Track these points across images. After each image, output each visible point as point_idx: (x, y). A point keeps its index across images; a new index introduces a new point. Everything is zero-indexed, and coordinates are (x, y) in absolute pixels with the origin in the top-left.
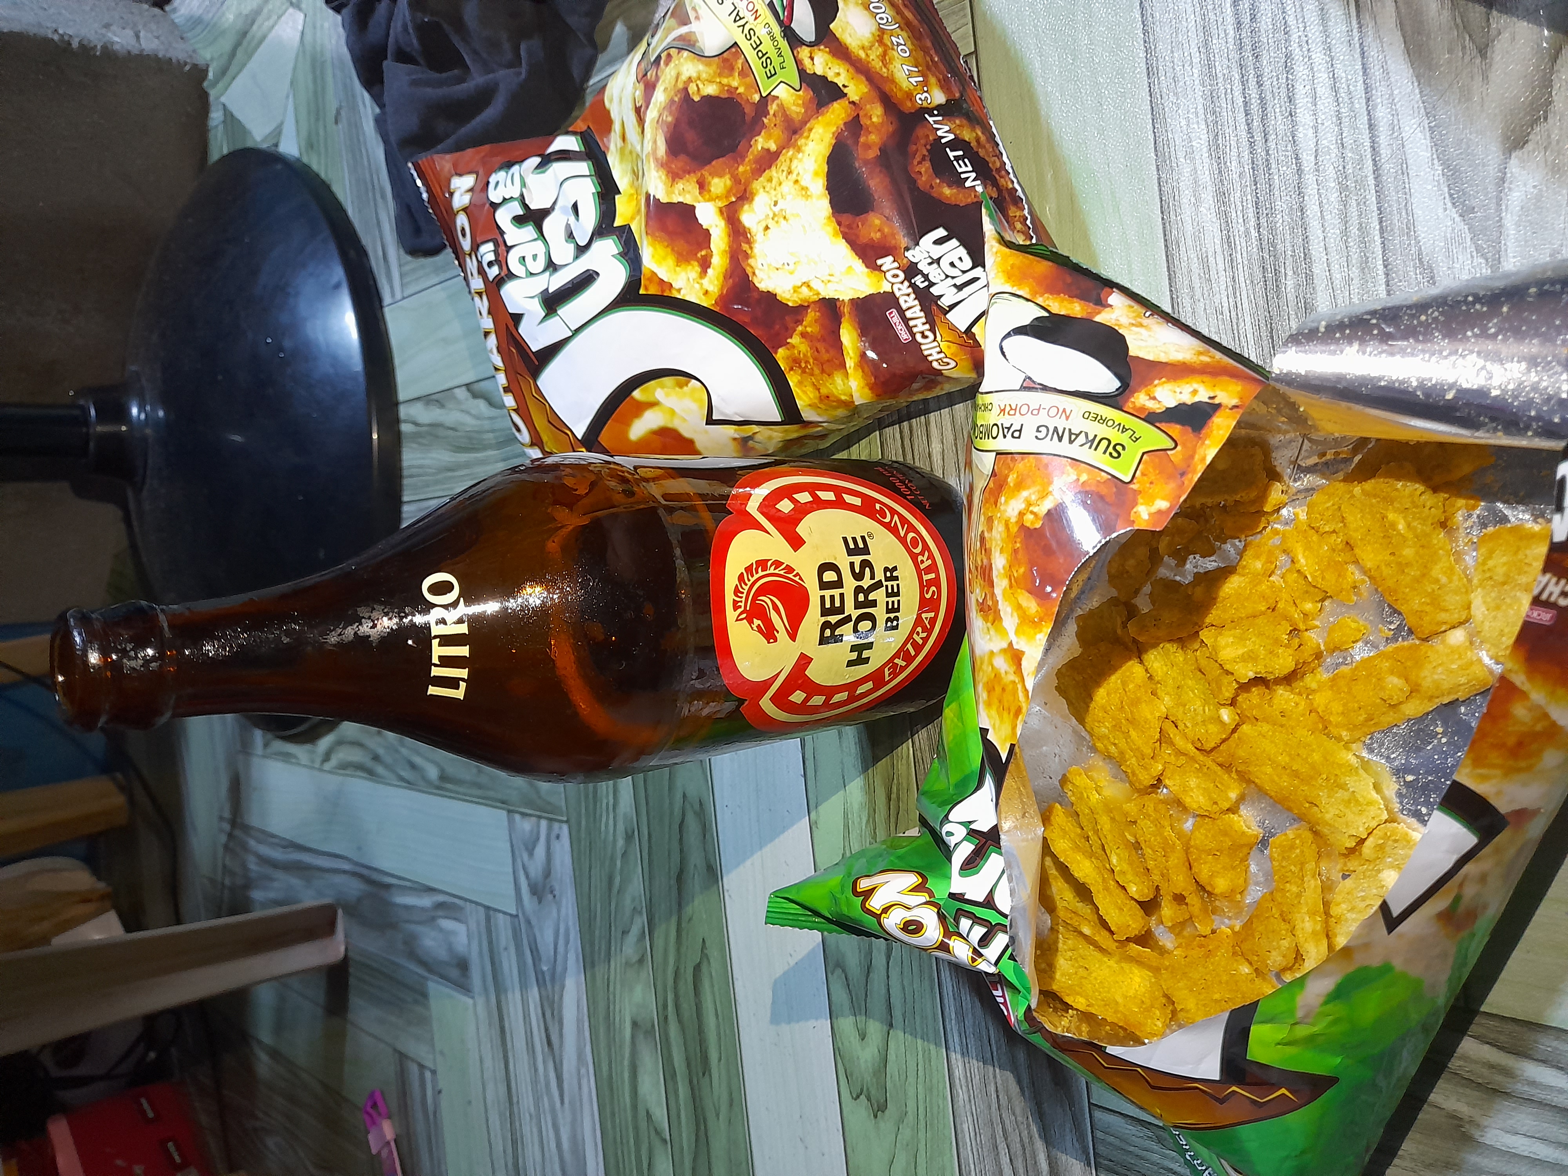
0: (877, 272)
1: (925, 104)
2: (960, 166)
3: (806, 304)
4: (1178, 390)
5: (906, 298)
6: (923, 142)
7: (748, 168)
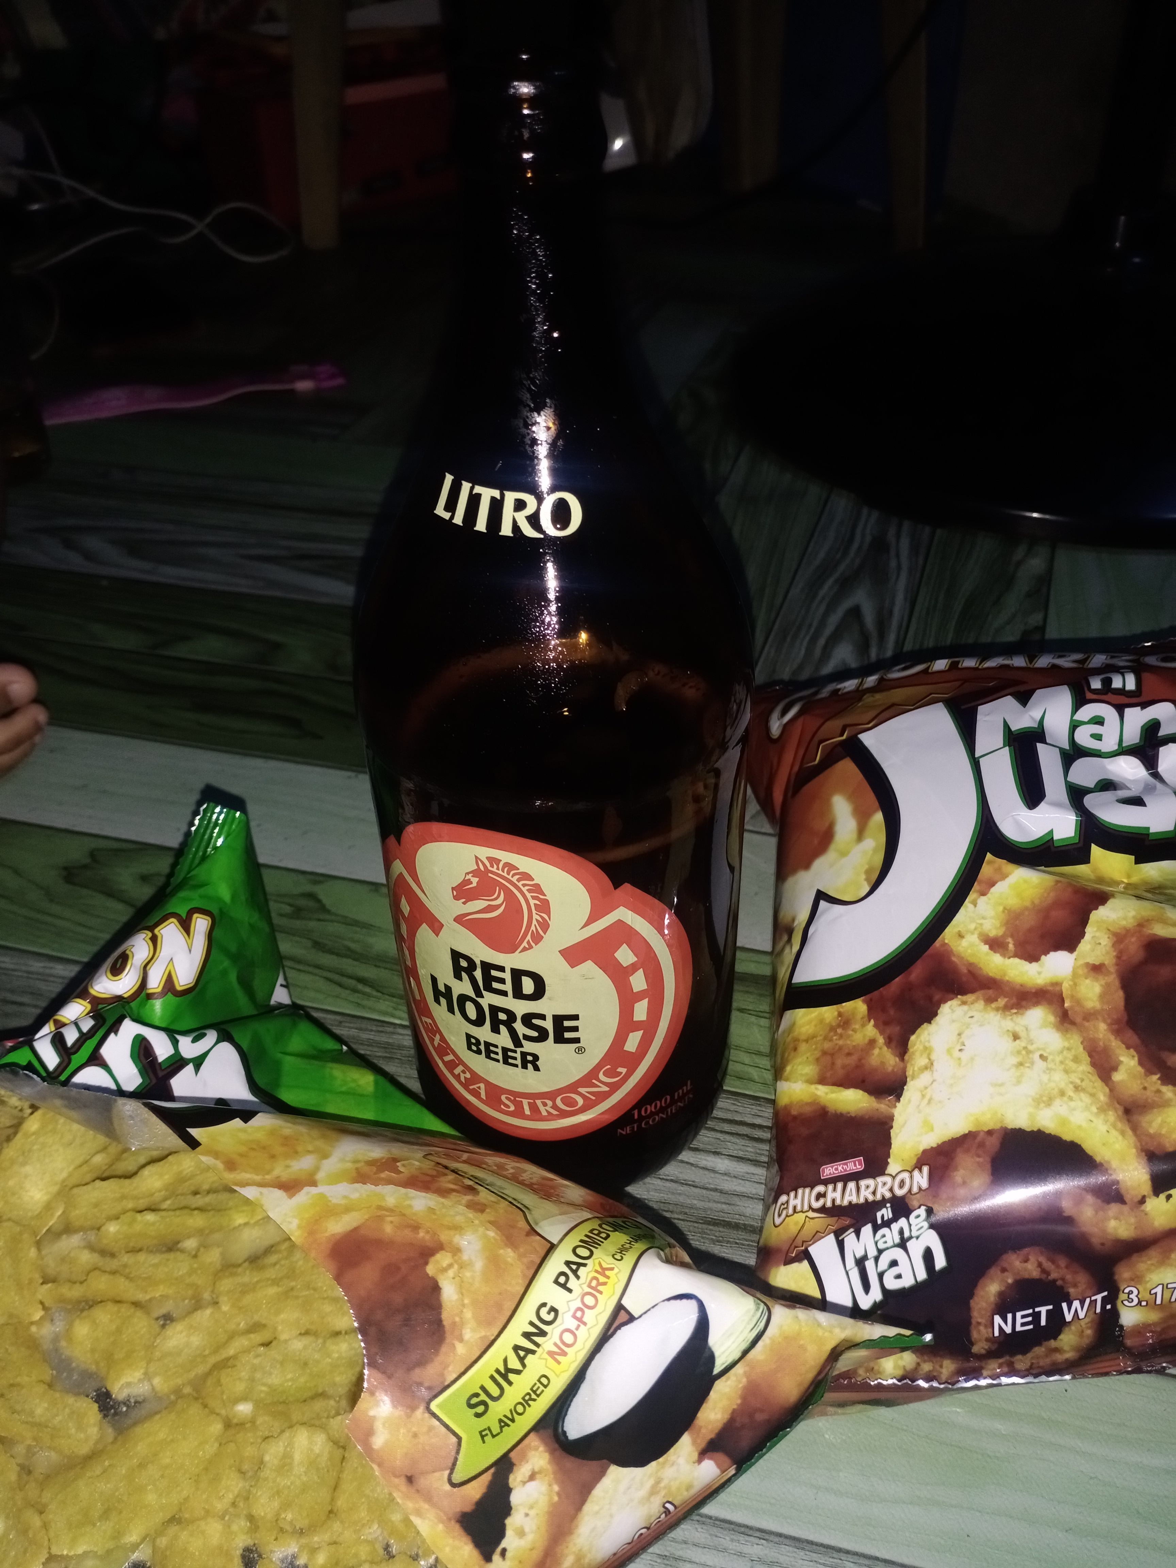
0: (915, 1161)
1: (1122, 1296)
2: (1023, 1317)
3: (906, 1057)
4: (532, 1513)
5: (871, 1189)
6: (1069, 1277)
7: (1101, 1036)
